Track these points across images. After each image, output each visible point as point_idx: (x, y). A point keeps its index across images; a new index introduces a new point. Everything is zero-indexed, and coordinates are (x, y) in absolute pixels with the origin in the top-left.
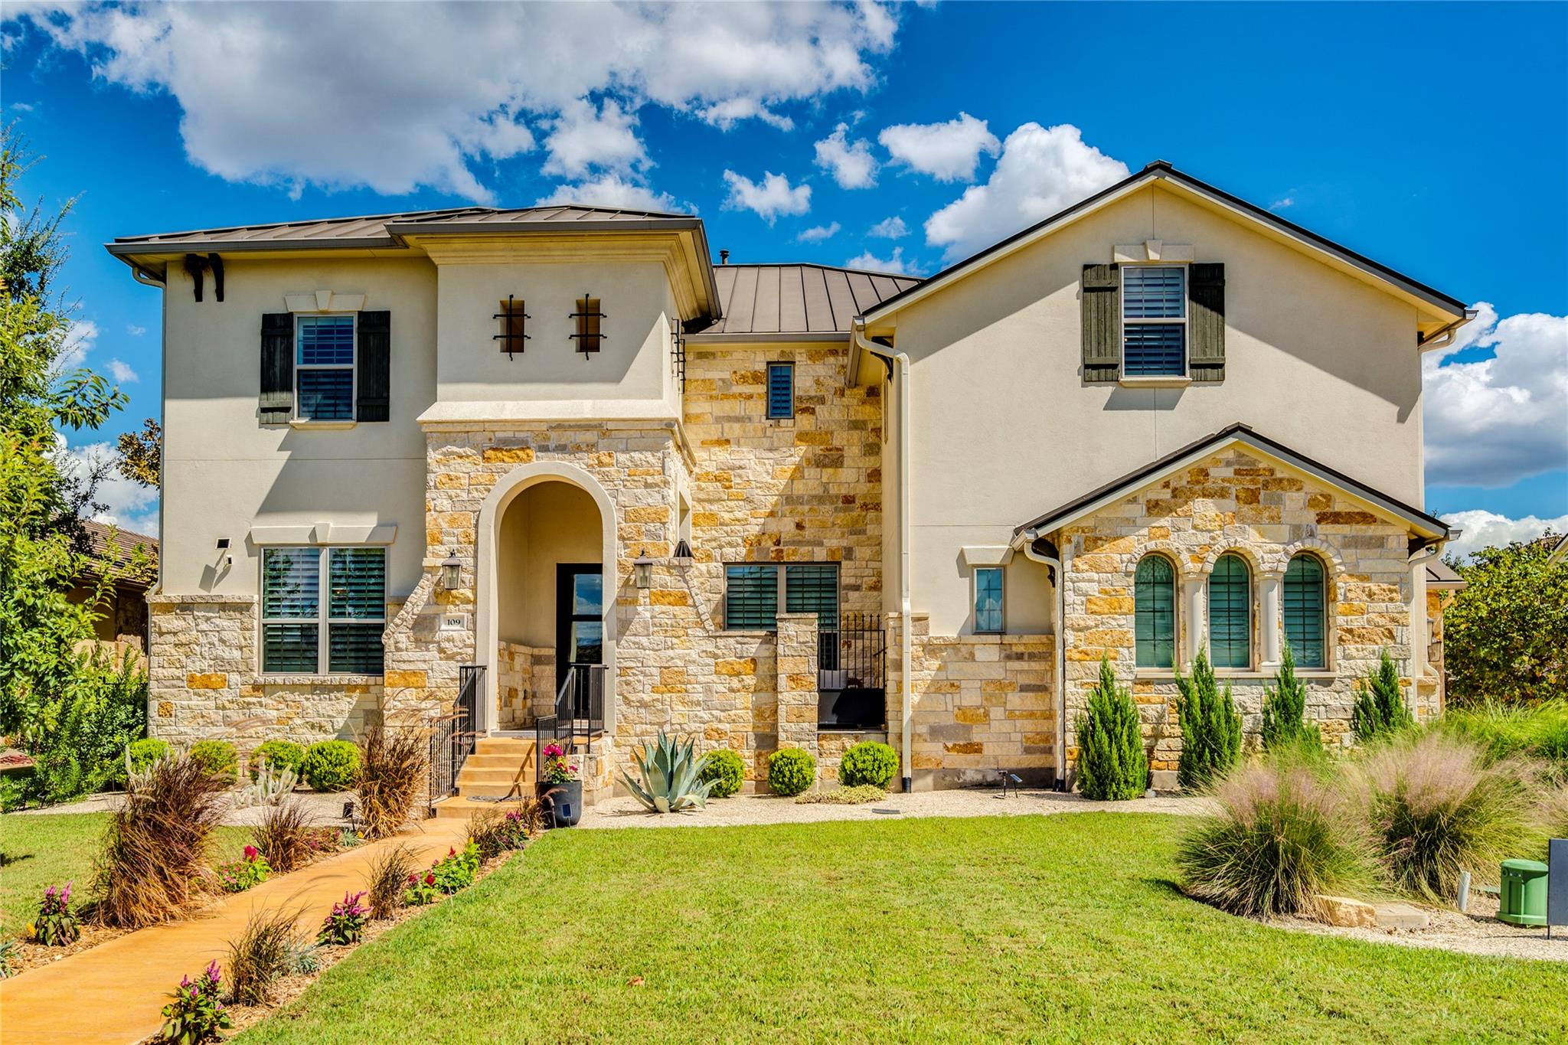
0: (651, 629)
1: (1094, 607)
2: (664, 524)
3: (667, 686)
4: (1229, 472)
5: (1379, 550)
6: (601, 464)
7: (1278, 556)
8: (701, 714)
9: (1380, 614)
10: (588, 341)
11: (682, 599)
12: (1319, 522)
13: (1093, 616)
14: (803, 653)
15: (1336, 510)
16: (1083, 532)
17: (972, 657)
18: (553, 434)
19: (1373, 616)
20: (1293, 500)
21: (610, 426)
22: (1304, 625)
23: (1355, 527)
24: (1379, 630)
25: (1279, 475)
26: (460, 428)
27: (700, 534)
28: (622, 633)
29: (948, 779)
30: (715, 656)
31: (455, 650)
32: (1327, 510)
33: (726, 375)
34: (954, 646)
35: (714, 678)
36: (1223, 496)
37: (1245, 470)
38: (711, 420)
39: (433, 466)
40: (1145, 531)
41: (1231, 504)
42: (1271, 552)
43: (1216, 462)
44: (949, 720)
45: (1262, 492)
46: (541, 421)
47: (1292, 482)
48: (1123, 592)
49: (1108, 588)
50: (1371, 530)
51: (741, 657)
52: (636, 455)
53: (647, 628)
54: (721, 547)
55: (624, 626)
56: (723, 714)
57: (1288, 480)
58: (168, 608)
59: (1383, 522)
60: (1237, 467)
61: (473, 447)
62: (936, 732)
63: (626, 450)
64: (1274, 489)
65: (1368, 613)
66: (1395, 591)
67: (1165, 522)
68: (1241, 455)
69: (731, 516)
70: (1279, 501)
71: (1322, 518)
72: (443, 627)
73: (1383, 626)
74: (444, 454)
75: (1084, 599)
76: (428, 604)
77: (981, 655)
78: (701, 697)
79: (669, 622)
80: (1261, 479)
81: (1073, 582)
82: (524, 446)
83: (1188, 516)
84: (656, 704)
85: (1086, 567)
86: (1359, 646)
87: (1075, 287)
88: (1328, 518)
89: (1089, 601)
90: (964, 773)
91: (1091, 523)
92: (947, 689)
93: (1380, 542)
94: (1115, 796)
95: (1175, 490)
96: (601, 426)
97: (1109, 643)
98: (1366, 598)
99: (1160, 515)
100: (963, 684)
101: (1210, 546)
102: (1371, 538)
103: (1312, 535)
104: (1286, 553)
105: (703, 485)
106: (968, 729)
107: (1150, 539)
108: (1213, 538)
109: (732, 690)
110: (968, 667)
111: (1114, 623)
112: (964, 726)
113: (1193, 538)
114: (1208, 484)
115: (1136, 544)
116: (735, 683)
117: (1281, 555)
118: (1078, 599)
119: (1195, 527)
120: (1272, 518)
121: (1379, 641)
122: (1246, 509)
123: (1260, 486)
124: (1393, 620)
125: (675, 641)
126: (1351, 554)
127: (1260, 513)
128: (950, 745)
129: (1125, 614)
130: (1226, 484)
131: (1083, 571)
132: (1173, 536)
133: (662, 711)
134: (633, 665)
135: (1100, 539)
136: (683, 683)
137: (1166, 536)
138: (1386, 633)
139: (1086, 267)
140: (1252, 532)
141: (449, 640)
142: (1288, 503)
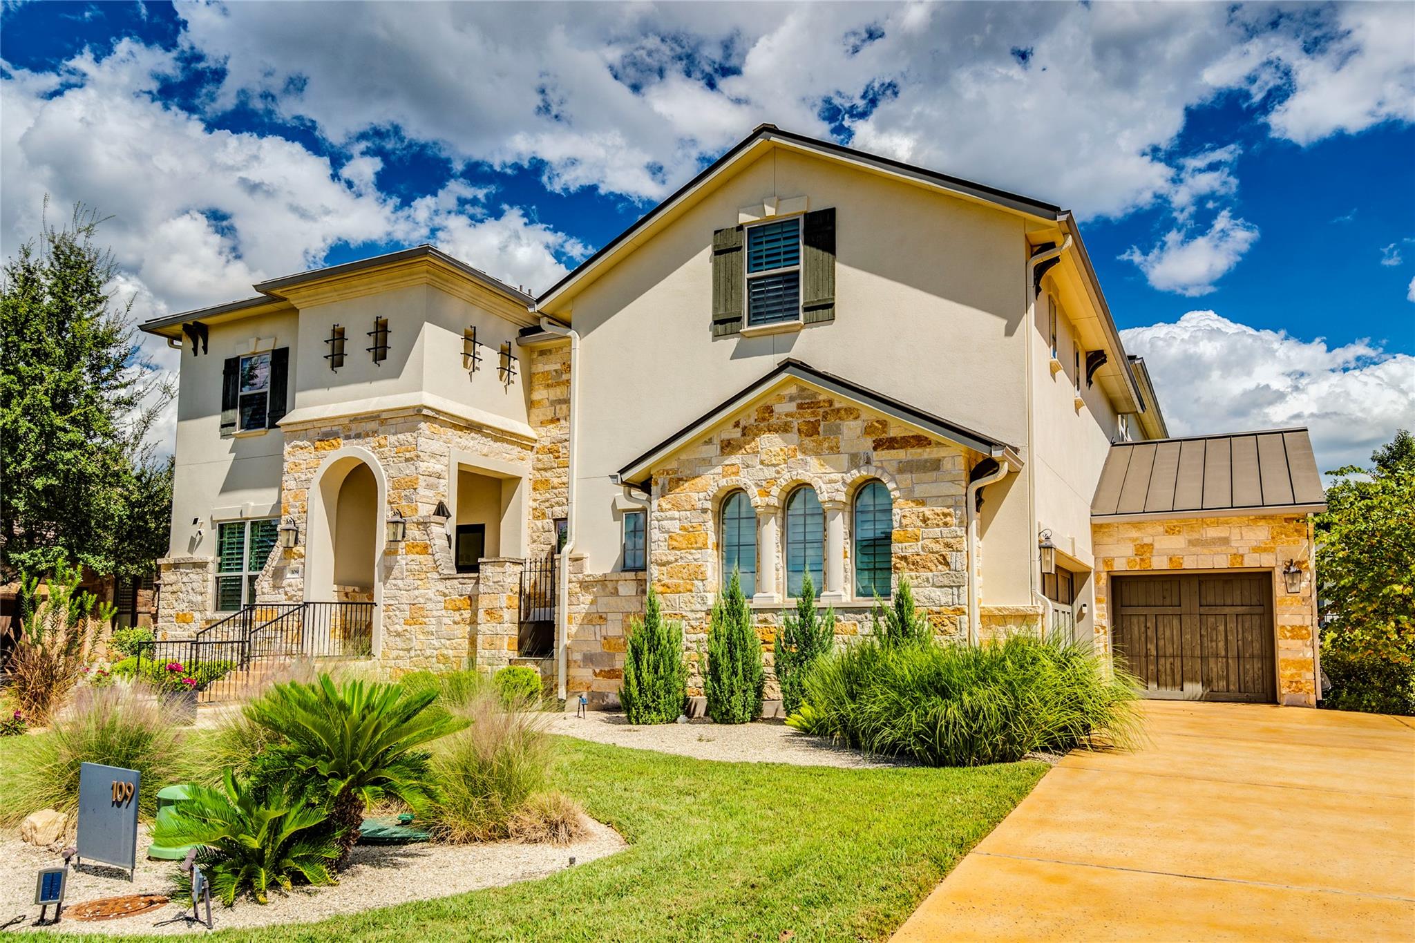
0: (405, 574)
1: (675, 544)
2: (415, 489)
3: (413, 620)
4: (792, 407)
5: (935, 474)
6: (380, 446)
7: (837, 486)
8: (434, 642)
9: (936, 540)
10: (380, 352)
11: (425, 549)
12: (875, 449)
13: (674, 552)
14: (496, 591)
15: (892, 435)
16: (668, 474)
17: (616, 593)
18: (353, 426)
19: (927, 542)
20: (851, 429)
21: (384, 416)
22: (875, 555)
23: (910, 450)
24: (933, 557)
25: (837, 405)
26: (300, 427)
27: (538, 496)
28: (387, 578)
29: (595, 701)
30: (445, 595)
31: (293, 593)
32: (884, 436)
33: (558, 367)
34: (603, 581)
35: (443, 612)
36: (786, 431)
37: (807, 403)
38: (548, 404)
39: (286, 457)
40: (719, 469)
41: (794, 436)
42: (831, 482)
43: (781, 398)
44: (597, 649)
45: (822, 423)
46: (345, 416)
47: (849, 411)
48: (699, 528)
49: (687, 525)
50: (927, 454)
51: (461, 595)
52: (401, 436)
53: (402, 573)
54: (552, 506)
55: (389, 570)
56: (448, 642)
57: (846, 409)
58: (169, 567)
59: (938, 444)
60: (800, 401)
61: (309, 440)
62: (589, 659)
63: (394, 434)
64: (832, 420)
65: (923, 539)
66: (949, 514)
67: (735, 459)
68: (803, 390)
69: (559, 480)
70: (837, 431)
71: (878, 445)
72: (289, 575)
73: (937, 552)
74: (293, 448)
75: (667, 536)
76: (280, 559)
77: (622, 590)
78: (433, 628)
79: (416, 567)
80: (821, 411)
81: (659, 521)
82: (336, 435)
83: (756, 453)
84: (406, 633)
85: (669, 506)
86: (913, 574)
87: (708, 252)
88: (884, 444)
89: (671, 537)
90: (607, 697)
91: (673, 465)
92: (597, 621)
93: (936, 465)
94: (637, 720)
95: (745, 428)
96: (379, 416)
97: (685, 576)
98: (920, 524)
99: (731, 453)
100: (610, 617)
101: (775, 479)
102: (926, 461)
103: (868, 462)
104: (844, 483)
105: (540, 457)
106: (611, 657)
107: (723, 477)
108: (778, 472)
109: (455, 623)
110: (612, 600)
111: (690, 557)
112: (608, 654)
113: (761, 473)
114: (773, 420)
115: (713, 481)
116: (457, 617)
117: (839, 486)
118: (662, 536)
119: (762, 463)
120: (831, 448)
121: (934, 568)
122: (807, 441)
123: (820, 418)
124: (948, 545)
125: (420, 582)
126: (907, 479)
127: (820, 444)
128: (597, 671)
129: (700, 548)
130: (789, 419)
131: (666, 510)
132: (743, 473)
133: (409, 639)
134: (392, 602)
135: (681, 479)
136: (423, 617)
137: (737, 473)
138: (941, 559)
139: (716, 232)
140: (813, 461)
141: (290, 585)
142: (845, 431)
